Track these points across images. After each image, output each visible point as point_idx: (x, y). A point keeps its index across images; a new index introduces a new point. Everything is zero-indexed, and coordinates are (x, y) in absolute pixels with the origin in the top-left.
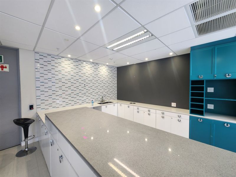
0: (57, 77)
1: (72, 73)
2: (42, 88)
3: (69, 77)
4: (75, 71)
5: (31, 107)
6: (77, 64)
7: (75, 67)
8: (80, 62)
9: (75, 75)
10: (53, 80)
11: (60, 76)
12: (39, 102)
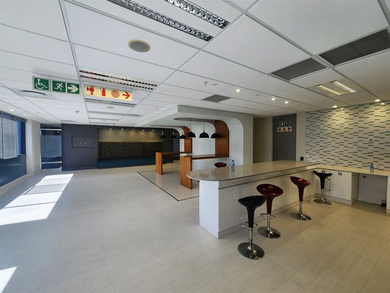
0: (325, 132)
1: (346, 125)
2: (311, 144)
3: (342, 130)
4: (351, 122)
5: (302, 159)
6: (356, 111)
7: (352, 117)
8: (361, 108)
9: (351, 127)
10: (321, 135)
11: (330, 130)
12: (308, 156)
